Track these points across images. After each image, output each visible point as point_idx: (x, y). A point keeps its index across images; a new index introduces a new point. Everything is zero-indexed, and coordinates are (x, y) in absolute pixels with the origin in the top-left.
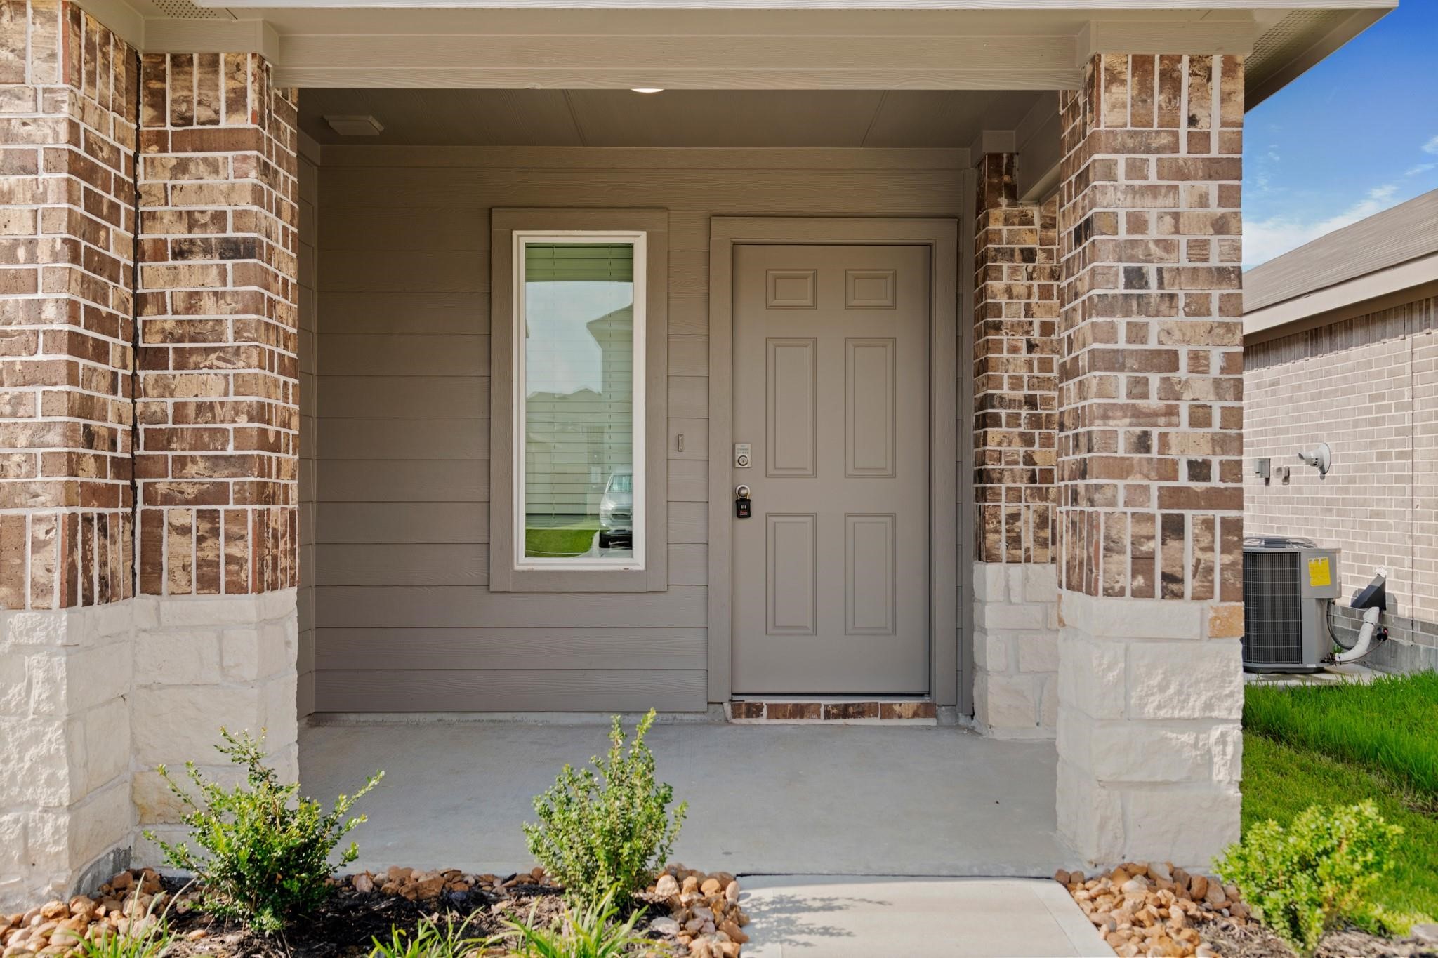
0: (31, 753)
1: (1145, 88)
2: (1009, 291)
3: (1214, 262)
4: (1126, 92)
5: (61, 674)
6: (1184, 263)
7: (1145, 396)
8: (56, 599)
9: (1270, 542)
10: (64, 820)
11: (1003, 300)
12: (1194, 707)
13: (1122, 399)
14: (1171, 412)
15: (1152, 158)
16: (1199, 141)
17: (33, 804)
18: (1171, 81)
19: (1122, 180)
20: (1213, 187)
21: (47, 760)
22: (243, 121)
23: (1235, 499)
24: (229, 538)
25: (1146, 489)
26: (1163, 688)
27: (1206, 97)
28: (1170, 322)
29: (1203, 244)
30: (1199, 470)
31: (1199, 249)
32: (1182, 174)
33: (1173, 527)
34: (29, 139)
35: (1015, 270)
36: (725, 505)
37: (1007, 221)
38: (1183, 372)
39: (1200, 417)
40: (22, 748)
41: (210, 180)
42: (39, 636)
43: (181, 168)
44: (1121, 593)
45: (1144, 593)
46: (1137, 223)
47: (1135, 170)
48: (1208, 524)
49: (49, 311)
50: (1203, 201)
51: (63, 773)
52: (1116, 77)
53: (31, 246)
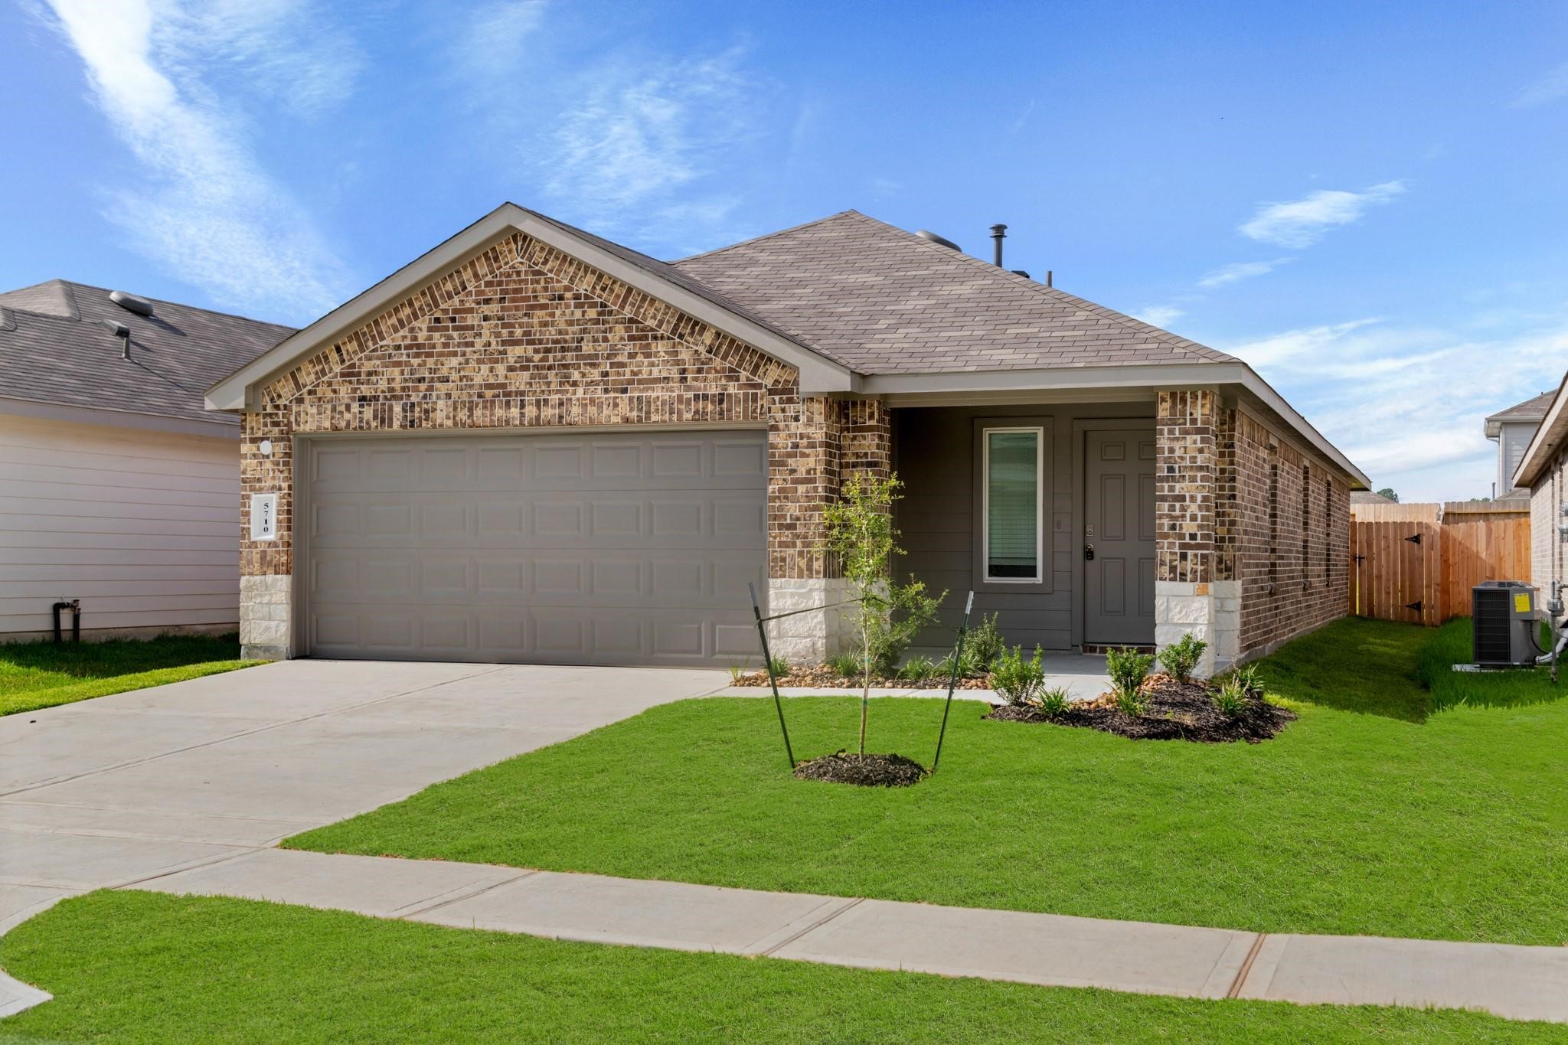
0: (815, 621)
1: (1174, 404)
3: (1199, 463)
4: (1167, 405)
5: (823, 597)
6: (1188, 464)
7: (1174, 511)
8: (822, 575)
10: (824, 641)
12: (1191, 620)
13: (1166, 512)
14: (1183, 516)
15: (1177, 427)
16: (1194, 421)
17: (815, 636)
18: (1184, 401)
19: (1166, 435)
20: (1198, 437)
21: (820, 623)
22: (873, 423)
25: (1174, 543)
26: (1180, 612)
27: (1196, 406)
28: (1183, 485)
29: (1195, 457)
30: (1193, 537)
32: (1187, 432)
33: (1184, 557)
34: (814, 438)
36: (1079, 554)
41: (863, 442)
42: (817, 586)
43: (854, 438)
44: (1165, 579)
45: (1173, 579)
46: (1172, 450)
47: (1171, 432)
48: (1196, 556)
49: (820, 489)
50: (1195, 442)
51: (824, 627)
52: (1163, 400)
53: (815, 469)
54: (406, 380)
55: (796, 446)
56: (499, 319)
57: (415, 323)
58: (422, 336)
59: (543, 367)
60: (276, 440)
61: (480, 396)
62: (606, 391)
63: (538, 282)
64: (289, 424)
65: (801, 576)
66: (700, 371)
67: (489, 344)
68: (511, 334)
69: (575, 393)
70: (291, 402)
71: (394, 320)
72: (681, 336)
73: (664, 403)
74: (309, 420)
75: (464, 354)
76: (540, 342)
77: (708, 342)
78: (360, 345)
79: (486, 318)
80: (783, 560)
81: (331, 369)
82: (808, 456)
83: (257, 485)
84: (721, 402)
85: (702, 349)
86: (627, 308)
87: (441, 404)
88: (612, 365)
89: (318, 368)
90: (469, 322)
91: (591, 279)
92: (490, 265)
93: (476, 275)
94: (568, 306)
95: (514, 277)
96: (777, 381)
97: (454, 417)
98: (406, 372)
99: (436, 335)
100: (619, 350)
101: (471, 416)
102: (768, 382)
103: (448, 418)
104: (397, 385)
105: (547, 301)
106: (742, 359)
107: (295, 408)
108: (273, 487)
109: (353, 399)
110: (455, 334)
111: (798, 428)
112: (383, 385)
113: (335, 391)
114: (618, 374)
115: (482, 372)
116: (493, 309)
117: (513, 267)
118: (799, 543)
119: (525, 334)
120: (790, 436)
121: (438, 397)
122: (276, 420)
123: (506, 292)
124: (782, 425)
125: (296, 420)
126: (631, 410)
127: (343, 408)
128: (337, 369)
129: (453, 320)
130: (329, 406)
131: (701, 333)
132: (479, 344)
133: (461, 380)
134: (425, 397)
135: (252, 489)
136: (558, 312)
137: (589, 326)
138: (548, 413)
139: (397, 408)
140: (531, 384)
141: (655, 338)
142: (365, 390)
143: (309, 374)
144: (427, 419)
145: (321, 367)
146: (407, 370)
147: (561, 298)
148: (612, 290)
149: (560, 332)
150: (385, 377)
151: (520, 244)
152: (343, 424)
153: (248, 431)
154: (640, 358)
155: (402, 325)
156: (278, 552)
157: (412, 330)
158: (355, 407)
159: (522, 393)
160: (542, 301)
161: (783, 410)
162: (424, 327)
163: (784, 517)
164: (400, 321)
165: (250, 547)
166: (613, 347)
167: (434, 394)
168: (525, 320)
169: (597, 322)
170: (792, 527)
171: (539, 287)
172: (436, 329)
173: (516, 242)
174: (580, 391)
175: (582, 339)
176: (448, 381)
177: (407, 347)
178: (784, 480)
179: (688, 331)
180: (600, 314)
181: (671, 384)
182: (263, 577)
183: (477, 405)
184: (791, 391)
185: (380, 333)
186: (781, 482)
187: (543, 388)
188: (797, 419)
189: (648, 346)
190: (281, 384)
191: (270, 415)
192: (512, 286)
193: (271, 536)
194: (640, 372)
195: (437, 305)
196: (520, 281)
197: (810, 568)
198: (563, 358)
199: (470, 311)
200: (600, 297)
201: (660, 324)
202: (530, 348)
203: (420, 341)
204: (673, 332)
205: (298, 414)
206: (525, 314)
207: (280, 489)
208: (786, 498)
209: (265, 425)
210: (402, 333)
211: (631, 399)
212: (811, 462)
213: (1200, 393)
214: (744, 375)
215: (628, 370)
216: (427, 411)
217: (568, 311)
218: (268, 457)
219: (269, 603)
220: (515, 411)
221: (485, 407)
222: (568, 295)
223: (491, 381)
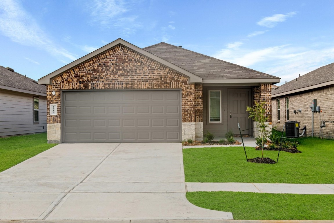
1: (264, 86)
2: (256, 96)
3: (269, 98)
4: (263, 86)
5: (194, 126)
7: (265, 108)
8: (194, 122)
9: (291, 121)
10: (195, 136)
11: (256, 97)
14: (267, 109)
16: (268, 90)
17: (193, 135)
18: (266, 86)
19: (263, 92)
20: (269, 93)
21: (194, 132)
22: (201, 89)
23: (271, 115)
24: (201, 118)
25: (265, 114)
27: (269, 87)
30: (269, 113)
31: (268, 97)
32: (267, 92)
33: (267, 117)
34: (192, 92)
35: (257, 94)
36: (229, 117)
37: (256, 89)
38: (267, 106)
39: (269, 109)
40: (192, 131)
41: (199, 93)
42: (193, 124)
43: (197, 92)
46: (264, 95)
47: (264, 92)
48: (269, 117)
49: (193, 103)
52: (262, 85)
53: (192, 99)
54: (92, 78)
55: (188, 94)
56: (116, 64)
57: (94, 65)
58: (96, 68)
59: (127, 76)
60: (56, 91)
61: (111, 82)
62: (143, 81)
63: (126, 56)
64: (60, 87)
65: (189, 122)
66: (165, 77)
67: (113, 70)
68: (119, 68)
69: (135, 82)
70: (61, 82)
71: (88, 64)
72: (161, 70)
73: (157, 84)
74: (66, 87)
75: (107, 72)
76: (126, 70)
77: (167, 71)
78: (79, 69)
79: (112, 64)
80: (185, 118)
81: (72, 75)
82: (191, 96)
83: (52, 102)
84: (171, 84)
85: (166, 72)
86: (148, 63)
87: (101, 83)
88: (144, 76)
89: (68, 74)
90: (108, 65)
91: (139, 56)
92: (113, 52)
93: (110, 54)
94: (133, 62)
95: (120, 55)
96: (183, 80)
97: (105, 87)
98: (92, 76)
99: (100, 68)
100: (146, 72)
101: (109, 86)
102: (181, 80)
103: (103, 87)
104: (89, 79)
105: (128, 61)
106: (175, 75)
107: (62, 84)
108: (56, 103)
109: (78, 82)
110: (105, 68)
111: (188, 90)
112: (86, 79)
113: (73, 80)
114: (146, 77)
115: (111, 76)
116: (114, 62)
117: (119, 53)
118: (189, 115)
119: (122, 68)
120: (186, 92)
121: (100, 82)
122: (57, 86)
123: (118, 58)
124: (184, 89)
125: (62, 87)
126: (149, 86)
127: (75, 84)
128: (73, 75)
129: (104, 64)
130: (71, 83)
131: (165, 69)
132: (111, 70)
133: (106, 78)
134: (97, 82)
135: (50, 103)
136: (131, 63)
137: (138, 67)
138: (128, 86)
139: (90, 84)
140: (124, 79)
141: (154, 70)
142: (81, 80)
143: (65, 76)
144: (98, 87)
145: (69, 74)
146: (92, 75)
147: (131, 60)
148: (144, 59)
149: (131, 68)
150: (86, 77)
151: (121, 48)
152: (75, 88)
153: (49, 89)
154: (151, 74)
155: (91, 65)
156: (58, 118)
157: (93, 66)
158: (78, 84)
159: (122, 81)
160: (127, 61)
161: (185, 86)
162: (96, 66)
163: (185, 109)
164: (90, 64)
165: (49, 117)
166: (144, 72)
167: (99, 81)
168: (122, 65)
169: (140, 66)
170: (187, 111)
171: (126, 57)
172: (100, 66)
173: (120, 47)
174: (136, 81)
175: (137, 69)
176: (103, 78)
177: (92, 70)
178: (185, 101)
179: (162, 68)
180: (141, 64)
181: (159, 80)
182: (53, 124)
183: (111, 84)
184: (187, 82)
185: (85, 67)
186: (184, 102)
187: (127, 80)
188: (188, 88)
189: (153, 72)
190: (58, 78)
191: (55, 85)
192: (119, 57)
193: (56, 114)
194: (151, 77)
195: (100, 61)
196: (121, 56)
197: (191, 120)
198: (132, 74)
199: (108, 62)
200: (141, 60)
201: (156, 67)
202: (124, 71)
203: (95, 69)
204: (159, 69)
205: (63, 85)
206: (122, 64)
207: (58, 103)
208: (186, 105)
209: (53, 88)
210: (90, 67)
211: (149, 83)
212: (191, 97)
213: (270, 84)
214: (176, 78)
215: (148, 77)
216: (98, 85)
217: (133, 63)
218: (54, 95)
219: (55, 130)
220: (120, 86)
221: (113, 84)
222: (133, 59)
223: (114, 78)
